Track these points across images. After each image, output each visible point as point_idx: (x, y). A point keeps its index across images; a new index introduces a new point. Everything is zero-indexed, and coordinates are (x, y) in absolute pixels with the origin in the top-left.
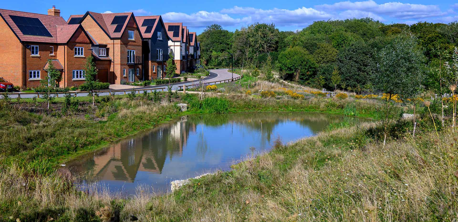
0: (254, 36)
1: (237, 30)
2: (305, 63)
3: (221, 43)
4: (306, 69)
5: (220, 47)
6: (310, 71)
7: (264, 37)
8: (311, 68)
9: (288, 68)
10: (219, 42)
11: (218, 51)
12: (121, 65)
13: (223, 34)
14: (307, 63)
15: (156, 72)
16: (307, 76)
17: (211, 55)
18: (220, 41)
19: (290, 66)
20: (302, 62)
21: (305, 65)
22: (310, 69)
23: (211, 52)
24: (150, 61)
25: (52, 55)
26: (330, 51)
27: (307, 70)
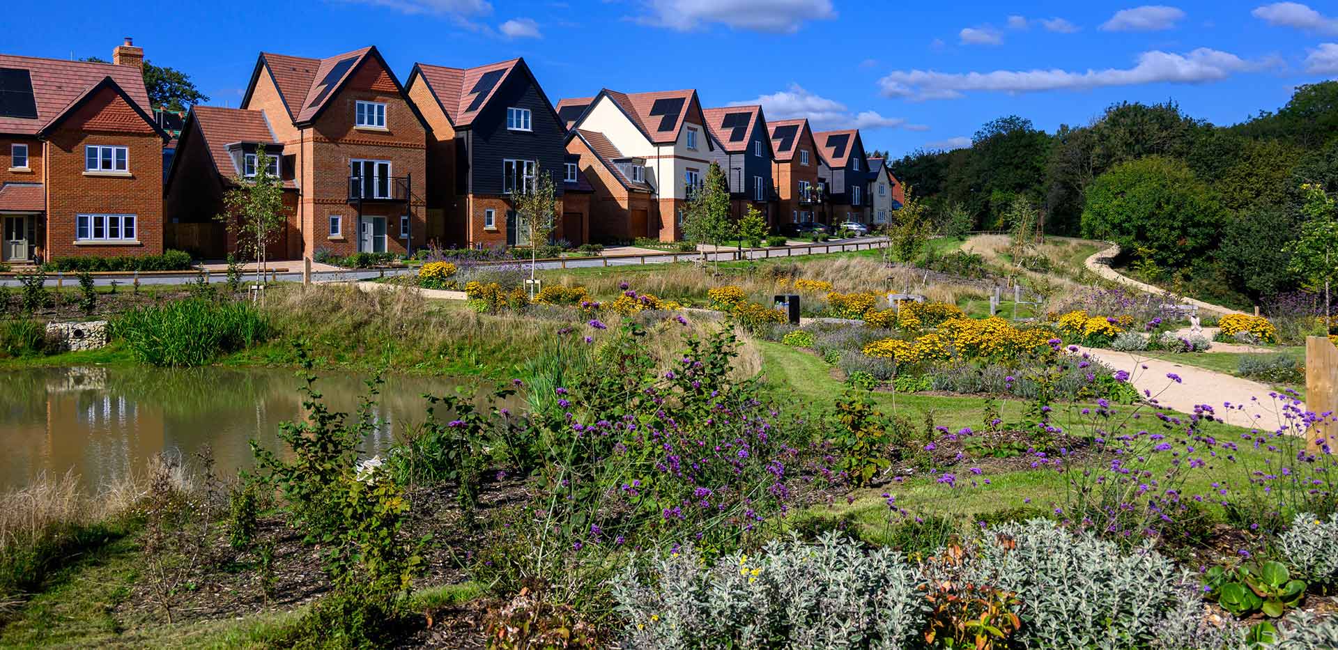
0: (1103, 138)
1: (1062, 126)
2: (1168, 208)
3: (1017, 167)
4: (1172, 228)
5: (1013, 177)
6: (1195, 236)
7: (1137, 141)
8: (1197, 225)
9: (1114, 226)
10: (1011, 164)
11: (1007, 190)
12: (315, 203)
13: (1023, 142)
14: (1178, 208)
15: (504, 230)
16: (1182, 251)
17: (988, 202)
18: (1016, 161)
19: (1117, 221)
20: (1159, 206)
21: (1172, 216)
22: (1193, 230)
23: (990, 192)
24: (471, 196)
25: (19, 168)
26: (1286, 166)
27: (1178, 232)
